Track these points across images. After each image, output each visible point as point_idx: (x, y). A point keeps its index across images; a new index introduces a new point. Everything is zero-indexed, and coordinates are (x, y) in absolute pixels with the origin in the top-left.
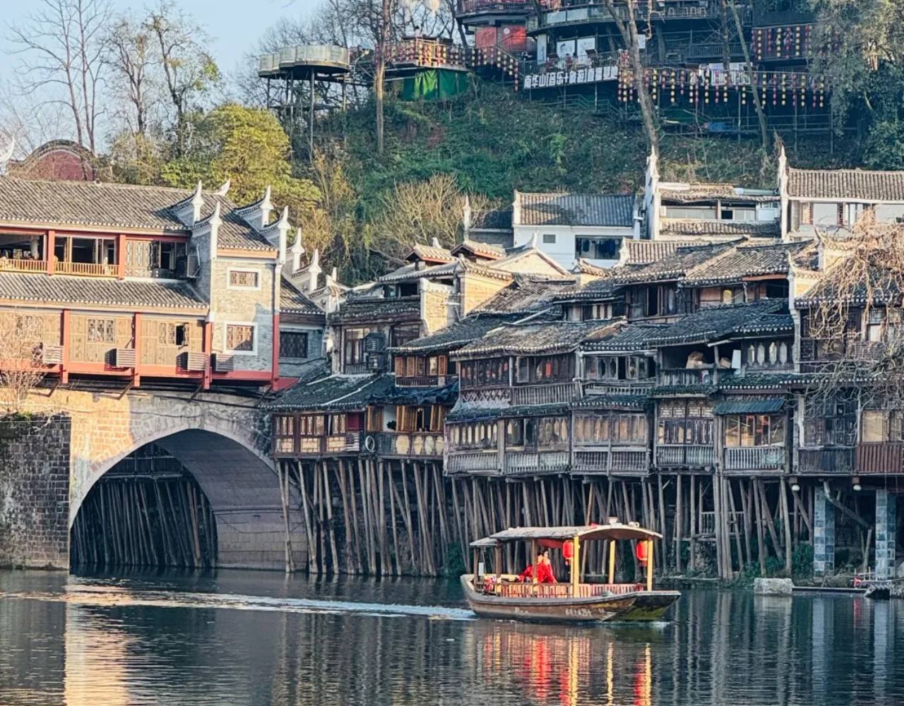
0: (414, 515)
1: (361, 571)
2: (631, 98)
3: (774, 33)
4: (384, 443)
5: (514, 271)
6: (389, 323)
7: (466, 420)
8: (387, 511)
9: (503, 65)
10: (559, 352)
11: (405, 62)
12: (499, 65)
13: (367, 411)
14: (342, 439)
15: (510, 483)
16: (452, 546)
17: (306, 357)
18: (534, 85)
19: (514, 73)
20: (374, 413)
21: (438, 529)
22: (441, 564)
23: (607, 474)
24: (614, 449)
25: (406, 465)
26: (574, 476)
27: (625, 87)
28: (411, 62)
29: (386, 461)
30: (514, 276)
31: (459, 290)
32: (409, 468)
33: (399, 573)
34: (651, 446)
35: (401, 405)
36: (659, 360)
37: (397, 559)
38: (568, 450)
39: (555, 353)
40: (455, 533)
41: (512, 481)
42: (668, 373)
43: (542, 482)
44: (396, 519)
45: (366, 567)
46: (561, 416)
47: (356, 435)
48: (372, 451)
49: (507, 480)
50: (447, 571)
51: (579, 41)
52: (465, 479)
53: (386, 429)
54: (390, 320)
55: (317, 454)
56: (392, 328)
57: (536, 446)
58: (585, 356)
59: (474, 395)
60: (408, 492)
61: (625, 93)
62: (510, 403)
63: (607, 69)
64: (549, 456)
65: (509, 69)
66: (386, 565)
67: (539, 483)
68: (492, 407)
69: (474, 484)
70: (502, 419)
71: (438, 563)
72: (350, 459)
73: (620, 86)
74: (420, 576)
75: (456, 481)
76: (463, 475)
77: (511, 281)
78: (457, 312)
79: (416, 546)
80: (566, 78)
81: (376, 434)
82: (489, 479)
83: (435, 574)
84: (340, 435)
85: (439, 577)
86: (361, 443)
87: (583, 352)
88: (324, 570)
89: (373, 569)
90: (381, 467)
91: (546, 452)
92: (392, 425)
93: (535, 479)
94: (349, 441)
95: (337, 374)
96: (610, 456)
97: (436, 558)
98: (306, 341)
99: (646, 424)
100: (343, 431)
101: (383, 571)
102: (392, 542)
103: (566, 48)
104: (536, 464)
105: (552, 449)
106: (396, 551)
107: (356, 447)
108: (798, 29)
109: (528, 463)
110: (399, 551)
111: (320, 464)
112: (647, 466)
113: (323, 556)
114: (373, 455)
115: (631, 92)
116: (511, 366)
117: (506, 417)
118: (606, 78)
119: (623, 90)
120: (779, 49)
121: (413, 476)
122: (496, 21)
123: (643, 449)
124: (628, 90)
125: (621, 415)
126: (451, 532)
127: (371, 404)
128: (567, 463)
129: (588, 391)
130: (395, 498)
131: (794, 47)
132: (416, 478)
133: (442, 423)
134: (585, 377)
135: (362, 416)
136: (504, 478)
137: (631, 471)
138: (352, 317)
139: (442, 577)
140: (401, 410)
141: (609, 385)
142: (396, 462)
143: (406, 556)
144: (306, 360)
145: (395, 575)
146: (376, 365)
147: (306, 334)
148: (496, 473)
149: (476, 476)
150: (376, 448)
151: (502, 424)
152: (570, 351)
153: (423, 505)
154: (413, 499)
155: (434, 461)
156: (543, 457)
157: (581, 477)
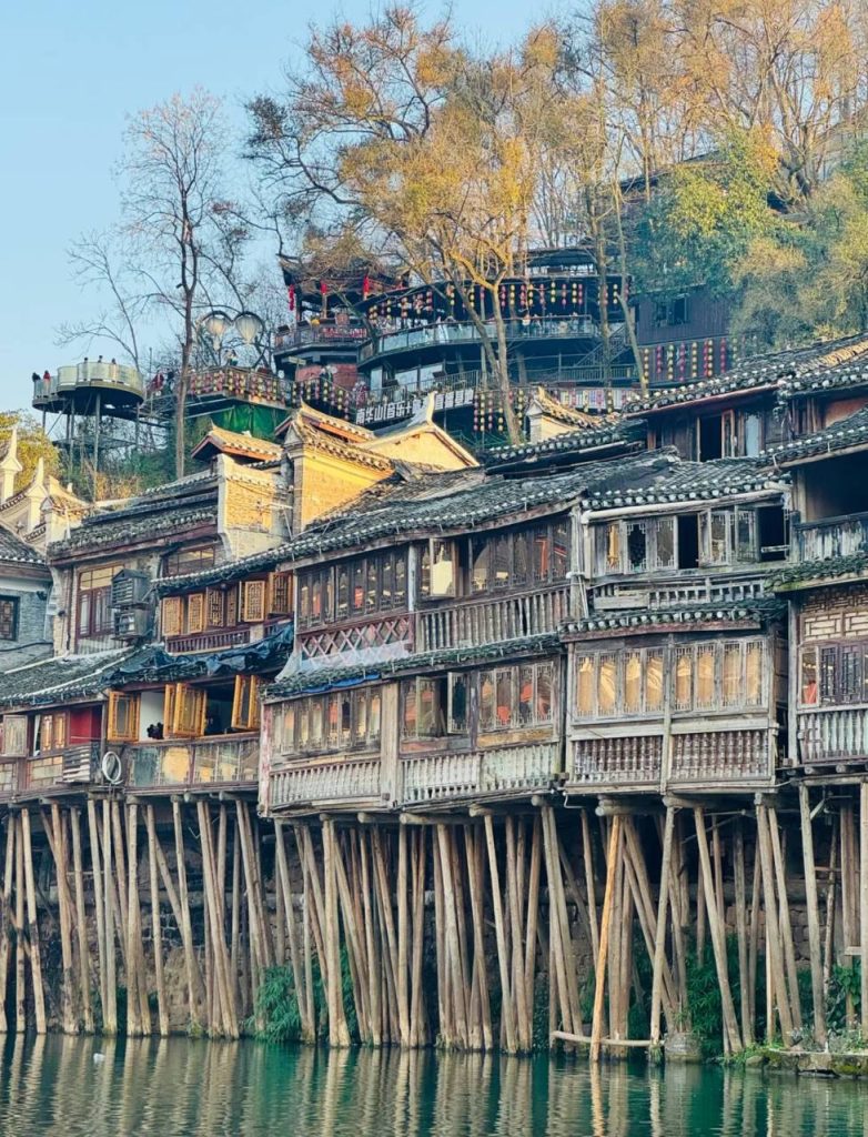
0: (197, 914)
1: (89, 1027)
2: (490, 426)
3: (664, 351)
4: (140, 765)
5: (394, 457)
6: (158, 549)
7: (310, 692)
8: (145, 906)
9: (330, 400)
10: (530, 516)
11: (212, 394)
12: (325, 399)
13: (106, 702)
14: (59, 760)
15: (409, 827)
16: (272, 974)
17: (14, 639)
18: (369, 419)
19: (344, 407)
20: (122, 705)
21: (245, 941)
22: (250, 1012)
23: (662, 789)
24: (679, 728)
25: (183, 806)
26: (574, 799)
27: (482, 413)
28: (220, 393)
29: (144, 802)
30: (393, 464)
31: (291, 479)
32: (188, 811)
33: (164, 1031)
34: (781, 714)
35: (173, 682)
36: (796, 502)
37: (161, 1002)
38: (555, 738)
39: (520, 518)
40: (280, 947)
41: (416, 820)
42: (823, 529)
43: (488, 821)
44: (163, 923)
45: (98, 1019)
46: (539, 658)
47: (84, 752)
48: (116, 781)
49: (403, 819)
50: (260, 1026)
51: (422, 370)
52: (308, 820)
53: (143, 736)
54: (160, 542)
55: (11, 793)
56: (165, 558)
57: (474, 736)
58: (594, 523)
59: (329, 640)
60: (187, 865)
61: (482, 420)
62: (409, 648)
63: (460, 393)
64: (509, 756)
65: (337, 403)
66: (138, 1014)
67: (480, 818)
68: (367, 662)
69: (328, 833)
70: (393, 680)
71: (244, 1009)
72: (73, 800)
73: (476, 412)
74: (205, 1036)
75: (285, 828)
76: (302, 812)
77: (389, 473)
78: (288, 523)
79: (200, 974)
80: (408, 407)
81: (124, 748)
82: (361, 818)
83: (236, 1033)
84: (54, 753)
85: (245, 1037)
86: (95, 763)
87: (589, 514)
88: (20, 1026)
89: (111, 1022)
90: (133, 812)
91: (497, 749)
92: (155, 732)
93: (473, 813)
94: (71, 763)
95: (62, 655)
96: (668, 744)
97: (238, 997)
98: (16, 612)
99: (767, 660)
100: (60, 744)
101: (131, 1028)
102: (153, 968)
103: (406, 378)
104: (475, 779)
105: (516, 739)
106: (159, 988)
107: (83, 773)
108: (695, 345)
109: (456, 776)
110: (165, 983)
111: (17, 814)
112: (772, 764)
113: (20, 996)
114: (117, 791)
115: (490, 418)
116: (412, 566)
117: (402, 677)
118: (459, 404)
119: (479, 417)
120: (671, 370)
121: (197, 831)
122: (322, 357)
123: (760, 723)
124: (486, 416)
125: (695, 645)
126: (272, 948)
127: (116, 688)
128: (554, 769)
129: (601, 602)
130: (159, 879)
131: (690, 368)
132: (203, 834)
133: (257, 701)
134: (594, 570)
135: (96, 711)
136: (395, 814)
137: (723, 778)
138: (92, 545)
139: (252, 1037)
140: (173, 693)
141: (656, 584)
142: (161, 803)
143: (181, 995)
144: (14, 645)
145: (155, 1035)
146: (132, 627)
147: (16, 599)
148: (377, 804)
149: (332, 813)
150: (125, 777)
151: (391, 693)
152: (558, 508)
153: (215, 887)
154: (195, 880)
155: (240, 794)
156: (490, 760)
157: (592, 801)
